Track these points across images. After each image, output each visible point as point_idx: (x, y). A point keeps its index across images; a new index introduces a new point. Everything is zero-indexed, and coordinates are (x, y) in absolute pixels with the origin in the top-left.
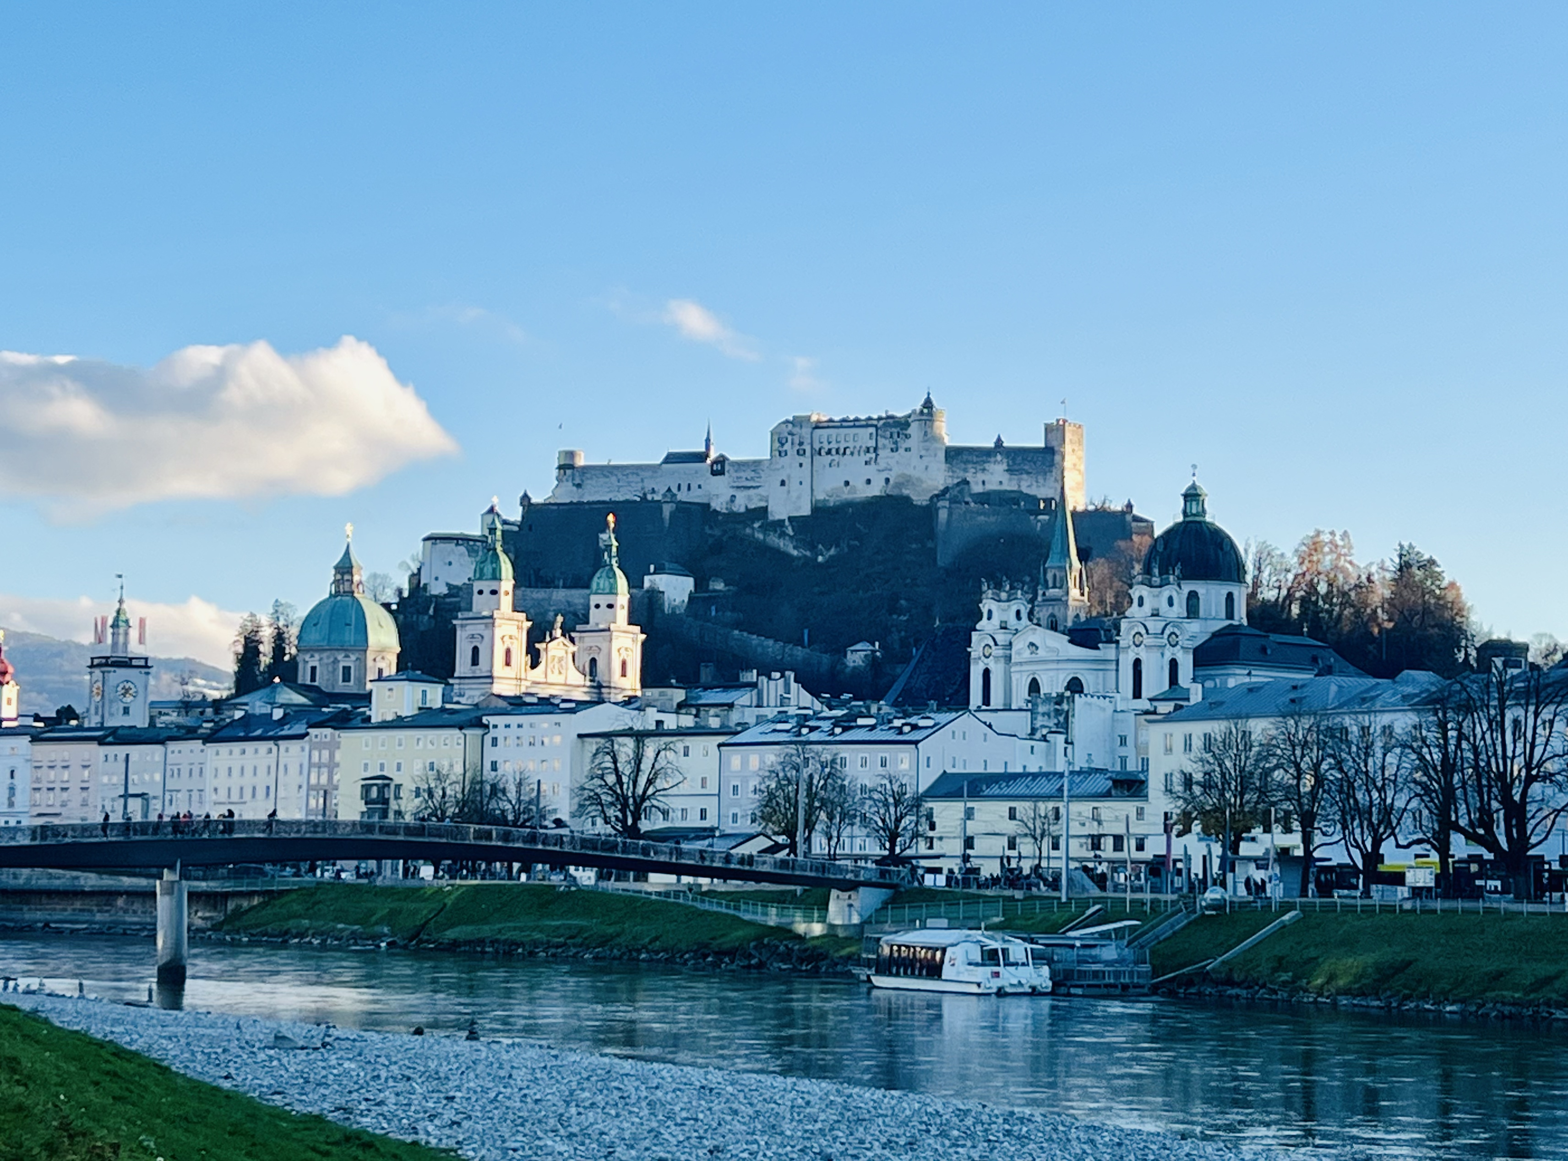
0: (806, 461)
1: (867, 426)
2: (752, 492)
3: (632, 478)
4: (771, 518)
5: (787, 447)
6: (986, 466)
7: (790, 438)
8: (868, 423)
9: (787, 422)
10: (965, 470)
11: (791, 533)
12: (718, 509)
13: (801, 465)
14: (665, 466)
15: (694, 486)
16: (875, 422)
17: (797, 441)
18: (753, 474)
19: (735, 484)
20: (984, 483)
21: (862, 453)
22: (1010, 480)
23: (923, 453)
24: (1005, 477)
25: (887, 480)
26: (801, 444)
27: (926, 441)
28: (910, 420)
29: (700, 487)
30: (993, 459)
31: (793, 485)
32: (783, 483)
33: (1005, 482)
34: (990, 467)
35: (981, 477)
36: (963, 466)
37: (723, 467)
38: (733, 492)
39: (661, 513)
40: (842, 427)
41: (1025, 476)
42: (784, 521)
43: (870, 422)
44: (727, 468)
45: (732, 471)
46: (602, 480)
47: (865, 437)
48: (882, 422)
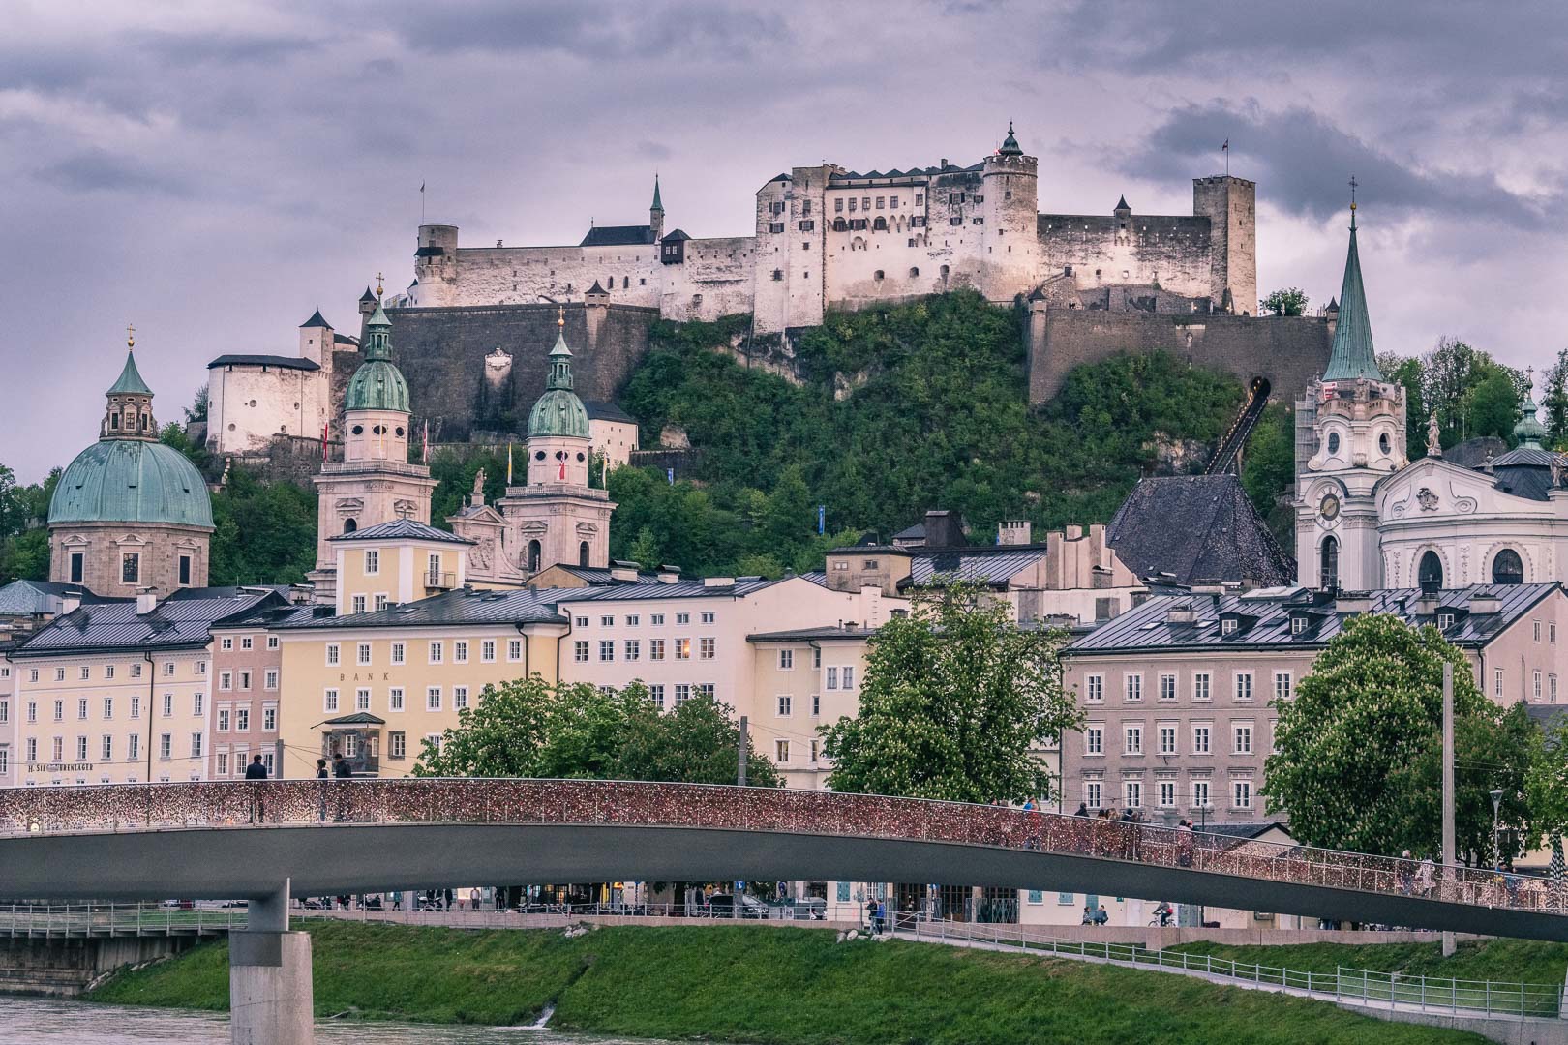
0: (816, 240)
1: (911, 185)
2: (728, 289)
3: (539, 268)
4: (757, 331)
5: (785, 217)
6: (1103, 246)
7: (788, 204)
8: (911, 179)
9: (782, 178)
10: (1070, 253)
11: (792, 355)
12: (673, 318)
13: (806, 246)
14: (588, 250)
15: (634, 281)
16: (925, 178)
17: (800, 208)
18: (728, 262)
19: (702, 278)
20: (1098, 272)
21: (904, 228)
22: (1141, 269)
23: (1004, 226)
24: (1132, 265)
25: (946, 268)
26: (807, 211)
27: (1009, 207)
28: (981, 174)
29: (643, 282)
30: (1112, 236)
31: (795, 279)
32: (777, 275)
33: (1133, 272)
34: (1110, 248)
35: (1093, 264)
36: (1067, 247)
37: (681, 251)
38: (694, 289)
39: (584, 323)
40: (871, 186)
41: (1164, 263)
42: (778, 335)
43: (916, 179)
44: (687, 251)
45: (695, 256)
46: (488, 272)
47: (908, 203)
48: (935, 178)
